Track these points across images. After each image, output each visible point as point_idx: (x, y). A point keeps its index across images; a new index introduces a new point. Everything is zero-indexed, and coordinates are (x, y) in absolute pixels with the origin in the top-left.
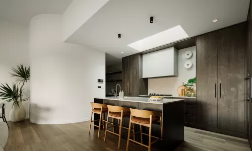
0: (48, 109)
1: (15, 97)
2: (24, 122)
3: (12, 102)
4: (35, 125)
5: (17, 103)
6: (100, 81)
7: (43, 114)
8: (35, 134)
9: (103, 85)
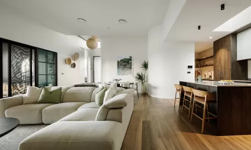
0: (155, 88)
1: (142, 80)
2: (145, 94)
3: (141, 82)
4: (149, 97)
5: (143, 82)
6: (190, 67)
7: (153, 91)
8: (148, 100)
9: (193, 70)
